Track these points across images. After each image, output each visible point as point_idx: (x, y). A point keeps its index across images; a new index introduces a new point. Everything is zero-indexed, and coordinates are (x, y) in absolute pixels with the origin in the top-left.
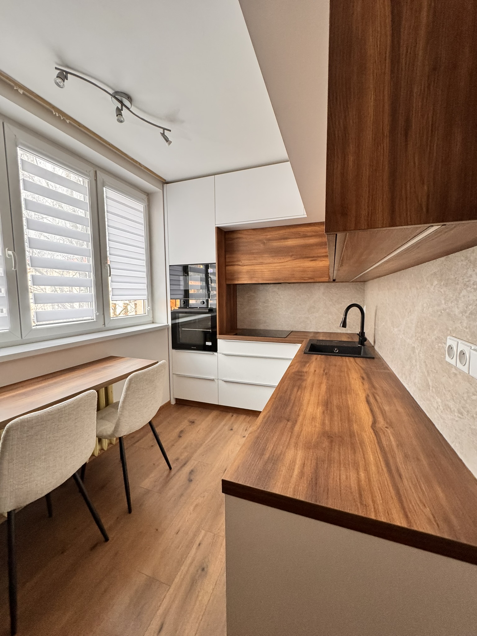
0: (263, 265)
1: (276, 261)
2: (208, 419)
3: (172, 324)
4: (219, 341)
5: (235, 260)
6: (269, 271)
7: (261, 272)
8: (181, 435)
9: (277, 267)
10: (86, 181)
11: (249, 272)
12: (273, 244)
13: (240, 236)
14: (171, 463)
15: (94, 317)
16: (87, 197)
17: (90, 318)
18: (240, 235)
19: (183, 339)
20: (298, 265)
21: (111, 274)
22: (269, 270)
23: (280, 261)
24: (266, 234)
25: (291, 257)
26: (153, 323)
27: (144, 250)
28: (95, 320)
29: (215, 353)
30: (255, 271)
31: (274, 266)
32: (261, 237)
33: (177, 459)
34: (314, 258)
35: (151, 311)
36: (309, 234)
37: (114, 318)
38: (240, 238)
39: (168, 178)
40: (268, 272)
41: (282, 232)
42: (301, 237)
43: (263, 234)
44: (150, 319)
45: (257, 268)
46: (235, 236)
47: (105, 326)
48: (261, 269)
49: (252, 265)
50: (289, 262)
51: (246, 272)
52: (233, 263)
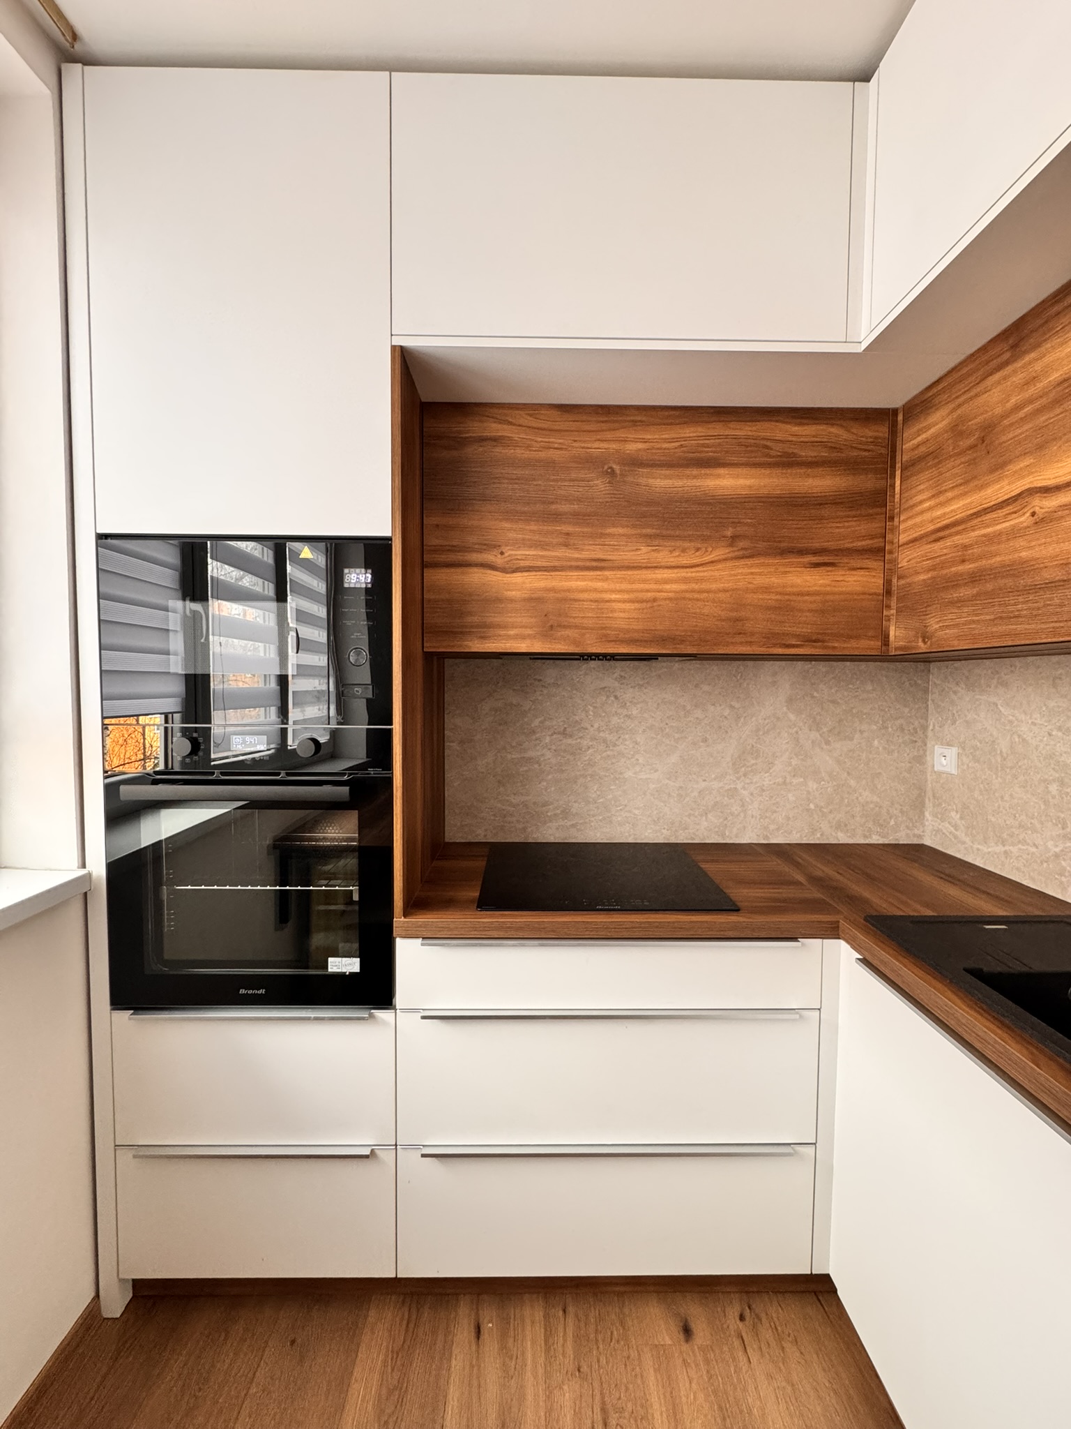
0: (607, 573)
1: (664, 556)
4: (404, 947)
5: (472, 539)
6: (631, 602)
7: (594, 605)
9: (668, 587)
11: (539, 600)
12: (651, 481)
13: (494, 428)
18: (494, 425)
20: (760, 581)
22: (632, 596)
23: (683, 561)
24: (621, 434)
25: (731, 545)
30: (565, 599)
31: (657, 582)
32: (597, 447)
34: (825, 558)
36: (808, 454)
38: (496, 440)
40: (627, 606)
41: (691, 433)
43: (609, 435)
45: (575, 582)
46: (475, 427)
48: (595, 590)
49: (555, 569)
50: (720, 566)
51: (525, 600)
52: (459, 557)
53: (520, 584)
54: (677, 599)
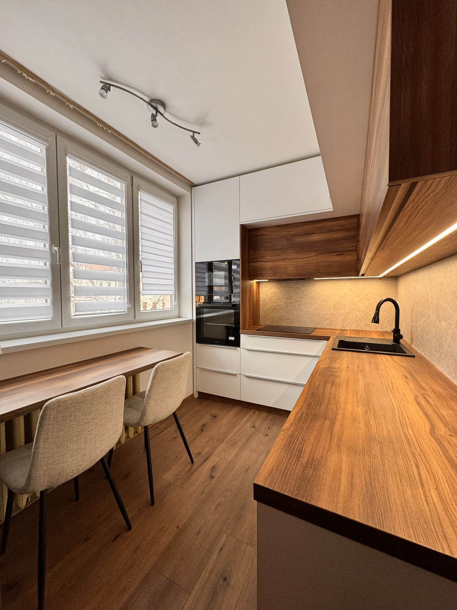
0: (287, 261)
1: (300, 256)
2: (229, 414)
3: (196, 319)
4: (242, 336)
5: (259, 256)
6: (293, 267)
7: (284, 268)
8: (204, 429)
9: (301, 263)
10: (124, 185)
11: (272, 268)
12: (297, 240)
13: (263, 232)
14: (193, 456)
15: (126, 310)
16: (124, 200)
17: (122, 310)
19: (207, 334)
20: (324, 260)
21: (142, 270)
22: (293, 265)
23: (305, 256)
24: (290, 230)
25: (316, 252)
26: (179, 317)
27: (173, 248)
28: (126, 312)
29: (238, 348)
30: (278, 267)
31: (298, 262)
32: (285, 233)
33: (199, 454)
34: (340, 253)
35: (178, 306)
36: (335, 228)
37: (143, 312)
38: (263, 235)
39: (196, 181)
41: (306, 227)
42: (327, 232)
43: (287, 230)
44: (176, 313)
45: (280, 263)
46: (259, 233)
47: (135, 319)
48: (285, 265)
49: (276, 261)
50: (313, 257)
51: (269, 268)
52: (256, 260)
53: (268, 265)
54: (303, 265)
